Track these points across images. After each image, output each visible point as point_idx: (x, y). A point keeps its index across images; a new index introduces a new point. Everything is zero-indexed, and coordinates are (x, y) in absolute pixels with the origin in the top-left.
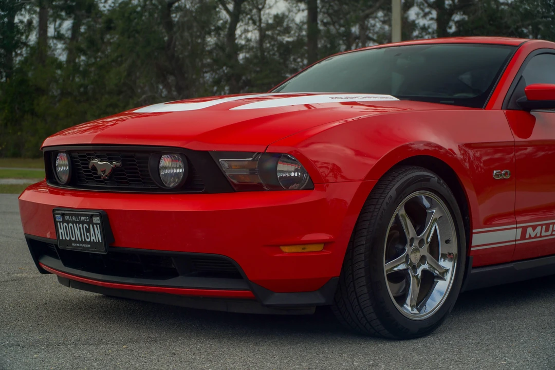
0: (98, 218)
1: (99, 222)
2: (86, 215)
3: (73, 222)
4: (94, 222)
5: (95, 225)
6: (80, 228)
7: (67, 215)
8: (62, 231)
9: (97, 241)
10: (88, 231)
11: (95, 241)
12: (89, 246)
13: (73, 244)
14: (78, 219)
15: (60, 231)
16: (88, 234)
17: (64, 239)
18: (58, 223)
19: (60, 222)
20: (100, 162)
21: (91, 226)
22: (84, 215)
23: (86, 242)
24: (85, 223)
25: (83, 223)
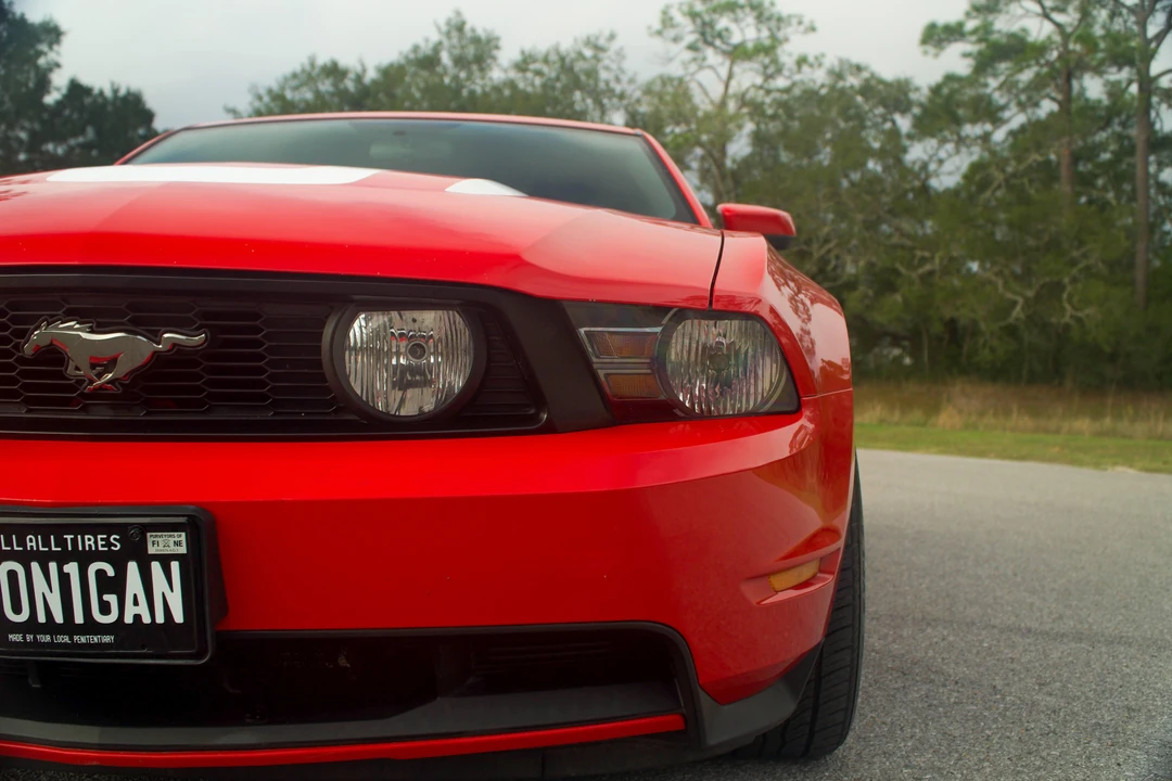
0: (180, 537)
1: (183, 550)
2: (109, 529)
3: (25, 558)
4: (152, 550)
5: (156, 567)
6: (64, 579)
9: (160, 619)
10: (116, 585)
11: (147, 619)
12: (107, 639)
13: (15, 638)
14: (61, 542)
16: (112, 599)
20: (92, 331)
21: (133, 568)
22: (94, 530)
23: (90, 626)
24: (97, 556)
25: (84, 559)
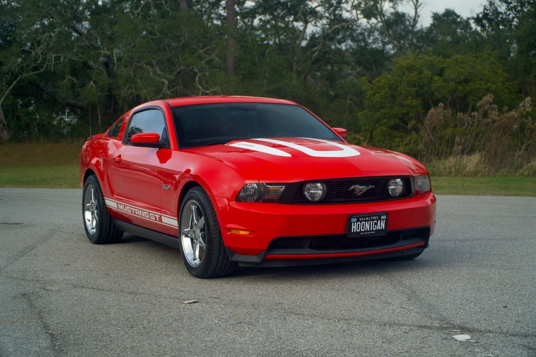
0: (385, 216)
1: (385, 218)
2: (377, 216)
3: (365, 221)
4: (382, 218)
5: (382, 221)
6: (370, 223)
7: (361, 217)
8: (355, 227)
9: (381, 229)
10: (376, 224)
11: (379, 229)
12: (374, 232)
13: (362, 234)
14: (370, 218)
15: (353, 227)
16: (376, 226)
17: (355, 231)
18: (353, 223)
19: (354, 222)
20: (360, 186)
21: (379, 221)
22: (375, 216)
23: (373, 230)
24: (375, 220)
25: (373, 220)
